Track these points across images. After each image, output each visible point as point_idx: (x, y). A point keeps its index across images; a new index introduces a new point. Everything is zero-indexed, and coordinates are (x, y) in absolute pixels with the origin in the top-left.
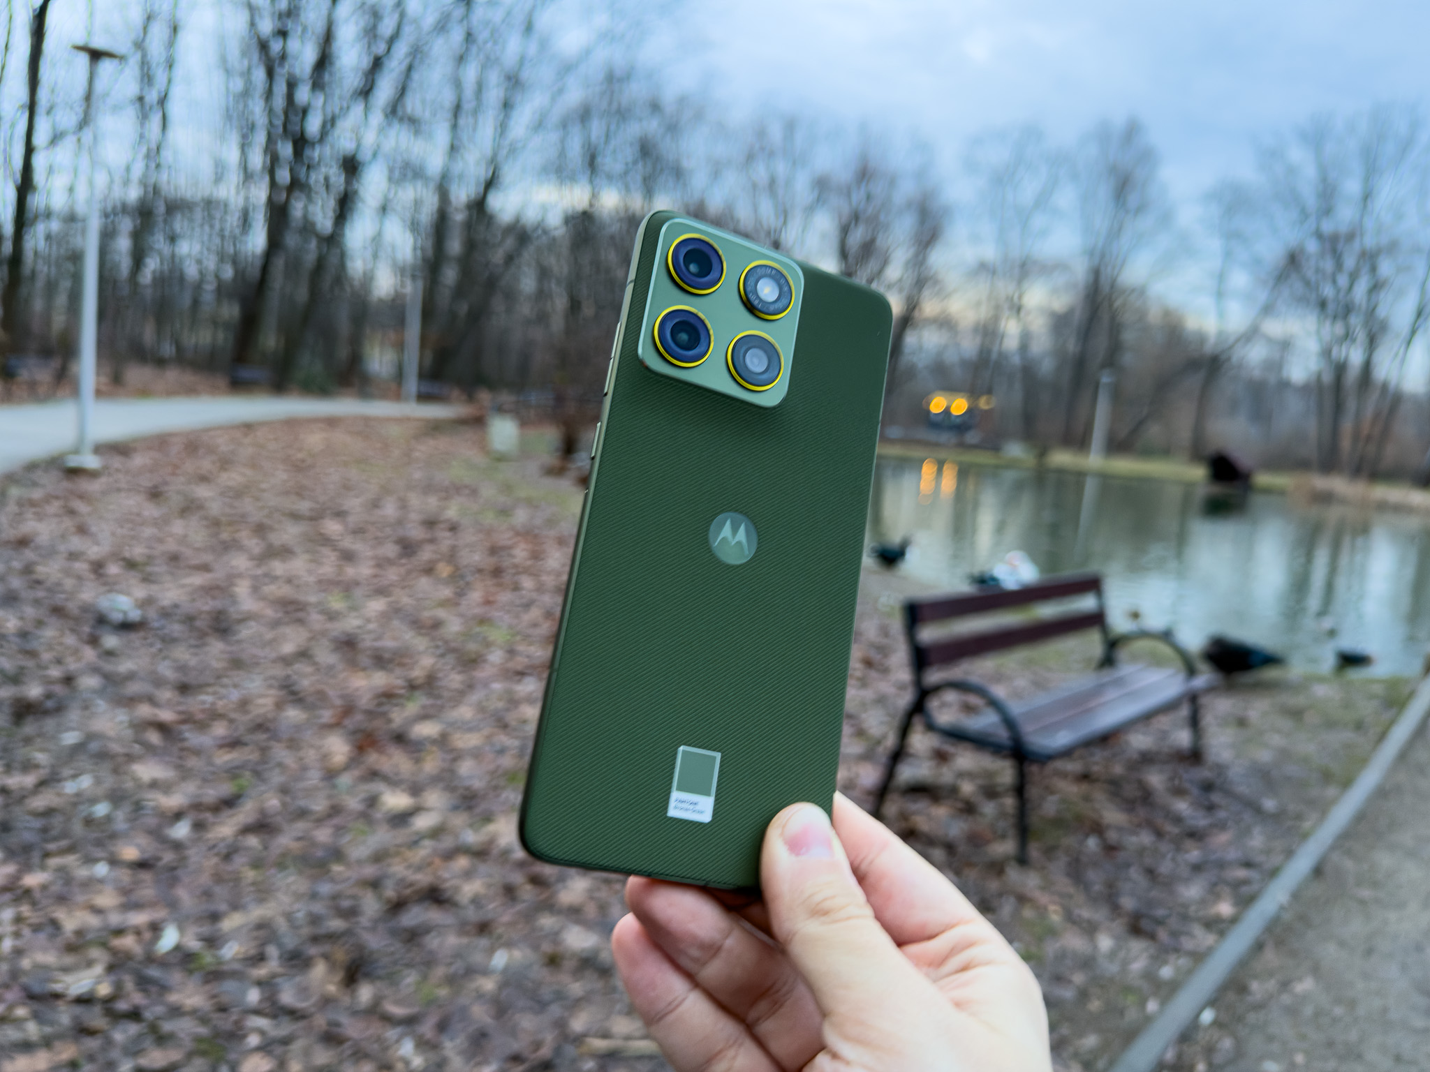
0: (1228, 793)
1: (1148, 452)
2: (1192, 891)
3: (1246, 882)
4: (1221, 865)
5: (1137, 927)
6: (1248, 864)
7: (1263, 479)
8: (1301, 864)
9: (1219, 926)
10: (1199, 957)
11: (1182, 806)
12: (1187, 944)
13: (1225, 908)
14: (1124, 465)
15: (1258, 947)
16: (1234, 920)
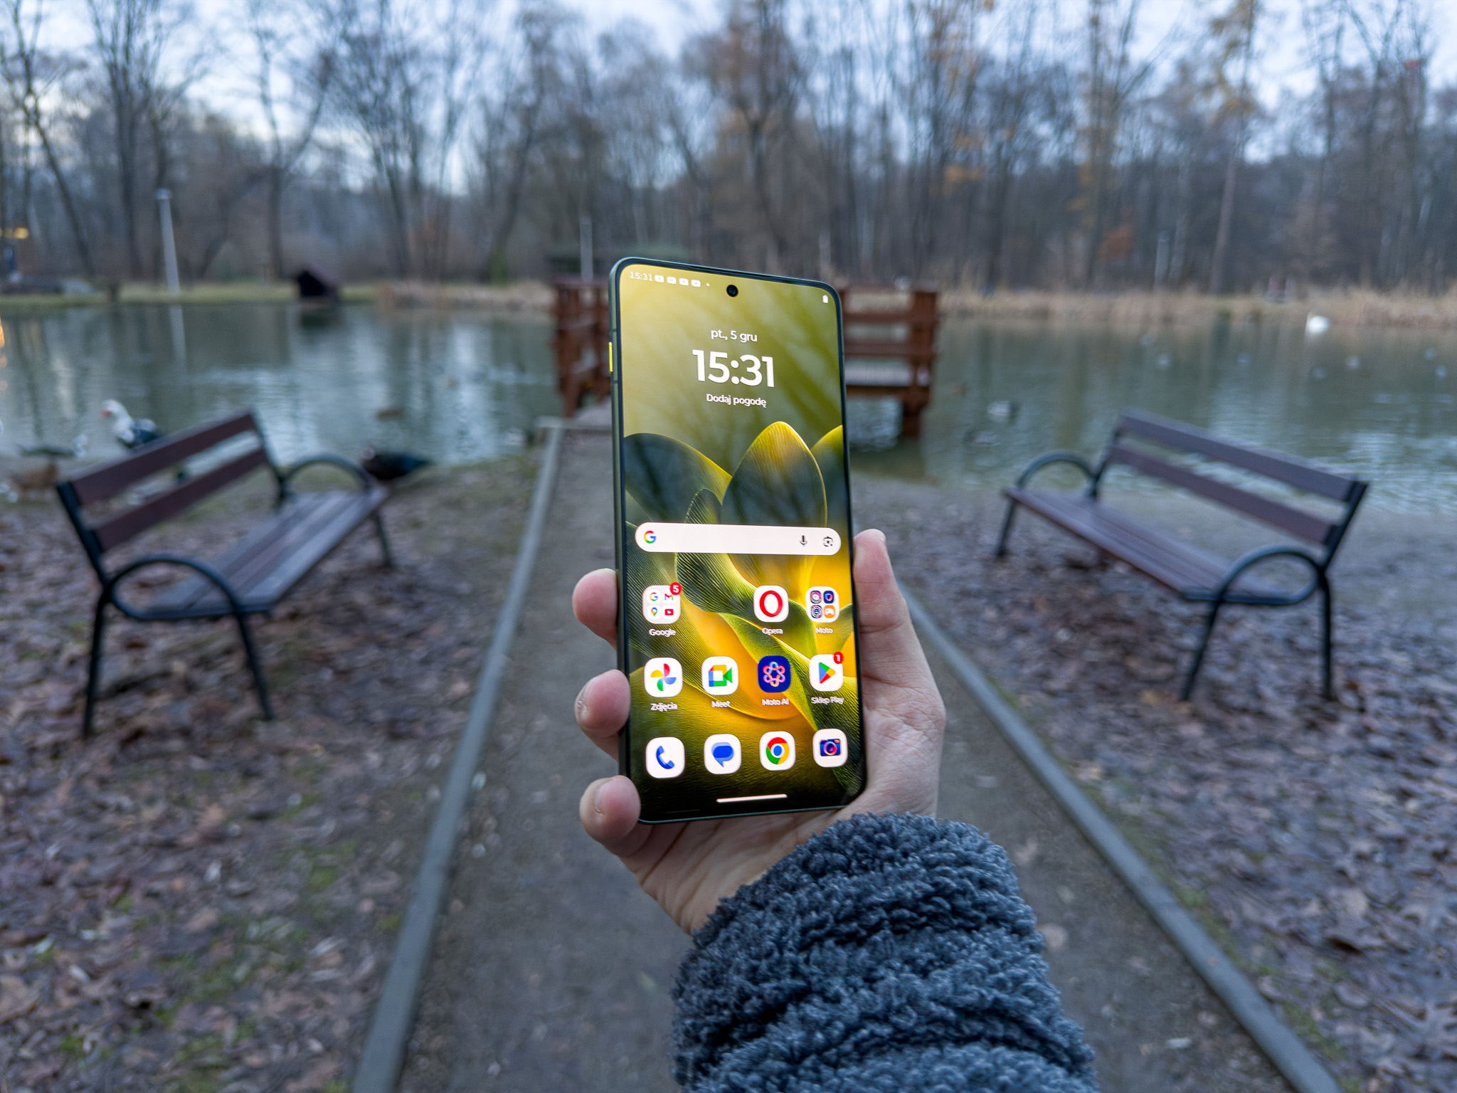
0: (427, 588)
1: (227, 277)
2: (429, 684)
3: (469, 659)
4: (445, 652)
5: (395, 733)
6: (465, 644)
7: (349, 291)
8: (505, 629)
9: (463, 704)
10: (456, 736)
11: (393, 613)
12: (443, 729)
13: (460, 687)
14: (204, 292)
15: (497, 707)
16: (472, 694)
